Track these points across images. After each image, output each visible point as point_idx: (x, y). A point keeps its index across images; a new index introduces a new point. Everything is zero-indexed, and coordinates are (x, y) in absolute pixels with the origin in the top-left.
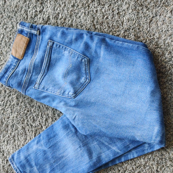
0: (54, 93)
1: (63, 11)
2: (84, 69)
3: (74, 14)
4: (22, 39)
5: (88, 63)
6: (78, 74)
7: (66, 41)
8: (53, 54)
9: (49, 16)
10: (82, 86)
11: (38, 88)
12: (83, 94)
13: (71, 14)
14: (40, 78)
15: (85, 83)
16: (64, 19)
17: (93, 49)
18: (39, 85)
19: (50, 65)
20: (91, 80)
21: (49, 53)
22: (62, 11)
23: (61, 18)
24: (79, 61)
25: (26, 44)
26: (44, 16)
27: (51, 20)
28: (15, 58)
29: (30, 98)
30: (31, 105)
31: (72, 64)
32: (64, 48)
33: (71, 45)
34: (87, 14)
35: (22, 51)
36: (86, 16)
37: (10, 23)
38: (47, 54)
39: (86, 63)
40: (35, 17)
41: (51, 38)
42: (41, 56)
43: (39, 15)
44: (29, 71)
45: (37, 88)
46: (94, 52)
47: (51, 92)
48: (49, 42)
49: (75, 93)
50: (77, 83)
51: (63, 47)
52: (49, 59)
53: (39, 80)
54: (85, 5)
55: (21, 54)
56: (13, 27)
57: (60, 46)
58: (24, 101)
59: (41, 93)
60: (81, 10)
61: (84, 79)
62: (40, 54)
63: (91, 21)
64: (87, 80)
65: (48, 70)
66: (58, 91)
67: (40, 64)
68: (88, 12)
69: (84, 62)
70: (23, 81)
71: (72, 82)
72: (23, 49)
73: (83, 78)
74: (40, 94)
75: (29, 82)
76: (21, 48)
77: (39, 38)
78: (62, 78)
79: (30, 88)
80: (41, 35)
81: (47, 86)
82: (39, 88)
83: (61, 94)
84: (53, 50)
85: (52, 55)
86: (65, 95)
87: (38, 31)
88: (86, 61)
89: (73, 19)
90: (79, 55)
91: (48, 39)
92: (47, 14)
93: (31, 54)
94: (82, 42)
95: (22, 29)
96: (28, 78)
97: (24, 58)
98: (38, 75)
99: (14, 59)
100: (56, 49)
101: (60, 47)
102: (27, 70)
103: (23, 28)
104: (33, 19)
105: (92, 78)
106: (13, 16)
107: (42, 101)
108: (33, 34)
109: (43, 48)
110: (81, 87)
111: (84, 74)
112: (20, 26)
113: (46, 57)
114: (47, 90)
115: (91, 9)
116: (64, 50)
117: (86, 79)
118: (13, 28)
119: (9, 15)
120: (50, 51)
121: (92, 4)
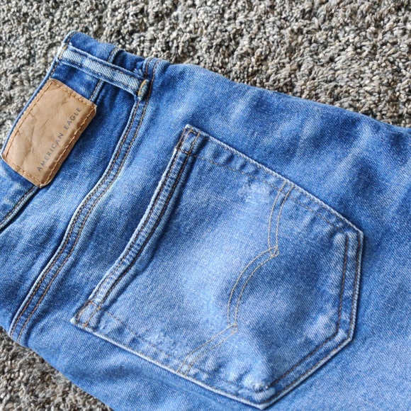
0: (167, 361)
1: (259, 29)
2: (334, 277)
3: (306, 44)
4: (64, 102)
5: (357, 256)
6: (299, 297)
7: (267, 141)
8: (194, 190)
9: (193, 40)
10: (311, 354)
11: (93, 323)
12: (310, 394)
13: (293, 44)
14: (112, 282)
15: (329, 344)
16: (258, 61)
17: (395, 198)
18: (102, 315)
19: (169, 235)
20: (359, 337)
21: (177, 180)
22: (255, 27)
23: (247, 54)
24: (316, 236)
25: (78, 125)
26: (174, 34)
27: (199, 54)
28: (15, 176)
29: (38, 365)
30: (37, 396)
31: (281, 246)
32: (250, 169)
33: (288, 161)
34: (365, 54)
35: (55, 154)
36: (363, 62)
37: (22, 40)
38: (164, 184)
39: (351, 253)
40: (131, 33)
41: (196, 120)
42: (138, 187)
43: (151, 29)
44: (68, 242)
45: (88, 325)
46: (397, 212)
47: (155, 356)
48: (187, 136)
49: (272, 385)
50: (289, 336)
51: (243, 166)
52: (169, 206)
53: (105, 291)
54: (364, 17)
55: (48, 164)
56: (30, 58)
57: (231, 159)
58: (9, 372)
59: (101, 351)
60: (340, 35)
61: (327, 326)
62: (133, 177)
63: (381, 84)
64: (341, 334)
65: (154, 252)
66: (190, 359)
67: (123, 222)
68: (374, 46)
69: (343, 248)
70: (29, 283)
71: (264, 325)
72: (62, 143)
73: (322, 320)
74: (96, 357)
75: (58, 290)
76: (51, 138)
77: (139, 112)
78: (221, 298)
79: (56, 320)
80: (151, 102)
81: (139, 326)
82: (96, 328)
83: (205, 376)
84: (196, 169)
85: (188, 192)
86: (223, 384)
87: (146, 81)
88: (351, 244)
89: (299, 66)
90: (322, 209)
91: (185, 122)
92: (188, 29)
93: (91, 172)
94: (345, 155)
95: (73, 63)
96: (55, 273)
97: (55, 184)
98: (106, 267)
99: (9, 180)
100: (210, 170)
101: (233, 163)
102: (57, 235)
103: (78, 59)
104: (123, 38)
105: (363, 329)
106: (42, 18)
107: (98, 390)
108: (118, 89)
109: (154, 156)
110: (305, 358)
111: (328, 301)
112: (71, 47)
113: (158, 194)
114: (134, 340)
115: (388, 35)
116: (246, 179)
117: (334, 326)
118: (28, 64)
119: (24, 9)
120: (183, 175)
121: (394, 18)
